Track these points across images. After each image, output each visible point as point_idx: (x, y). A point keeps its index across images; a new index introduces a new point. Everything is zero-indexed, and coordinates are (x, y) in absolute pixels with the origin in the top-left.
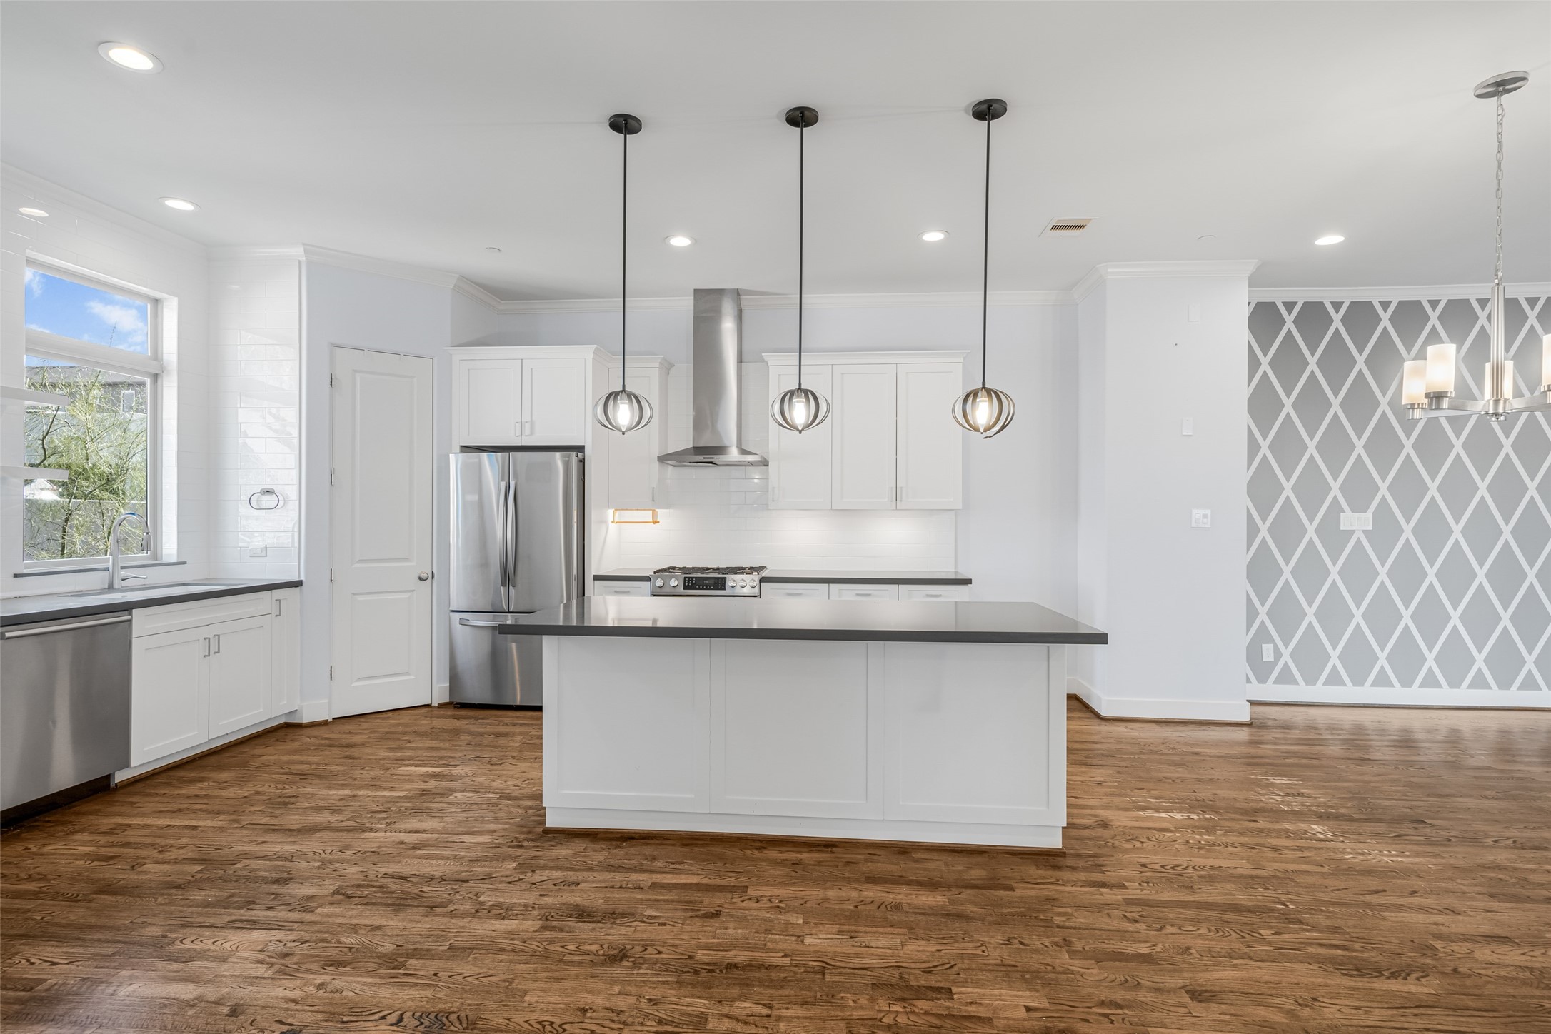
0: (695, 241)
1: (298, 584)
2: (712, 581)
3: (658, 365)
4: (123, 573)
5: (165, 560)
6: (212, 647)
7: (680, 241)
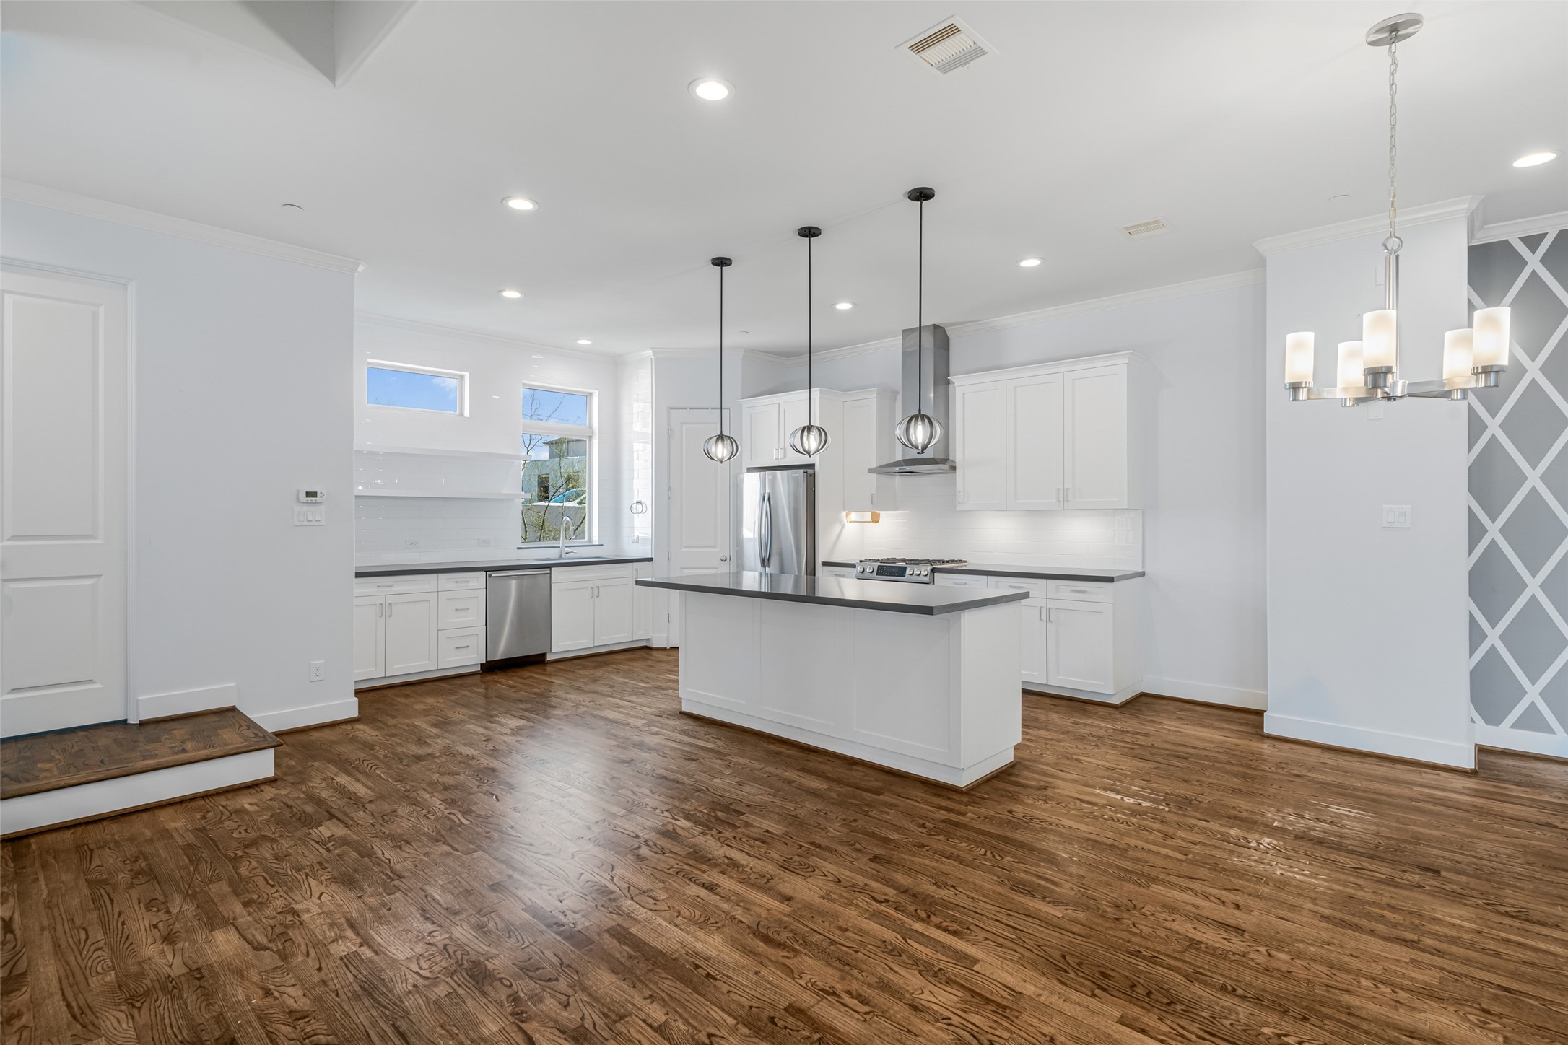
0: (855, 304)
1: (650, 560)
2: (897, 570)
3: (875, 395)
4: (567, 549)
5: (594, 543)
6: (595, 593)
7: (844, 306)
